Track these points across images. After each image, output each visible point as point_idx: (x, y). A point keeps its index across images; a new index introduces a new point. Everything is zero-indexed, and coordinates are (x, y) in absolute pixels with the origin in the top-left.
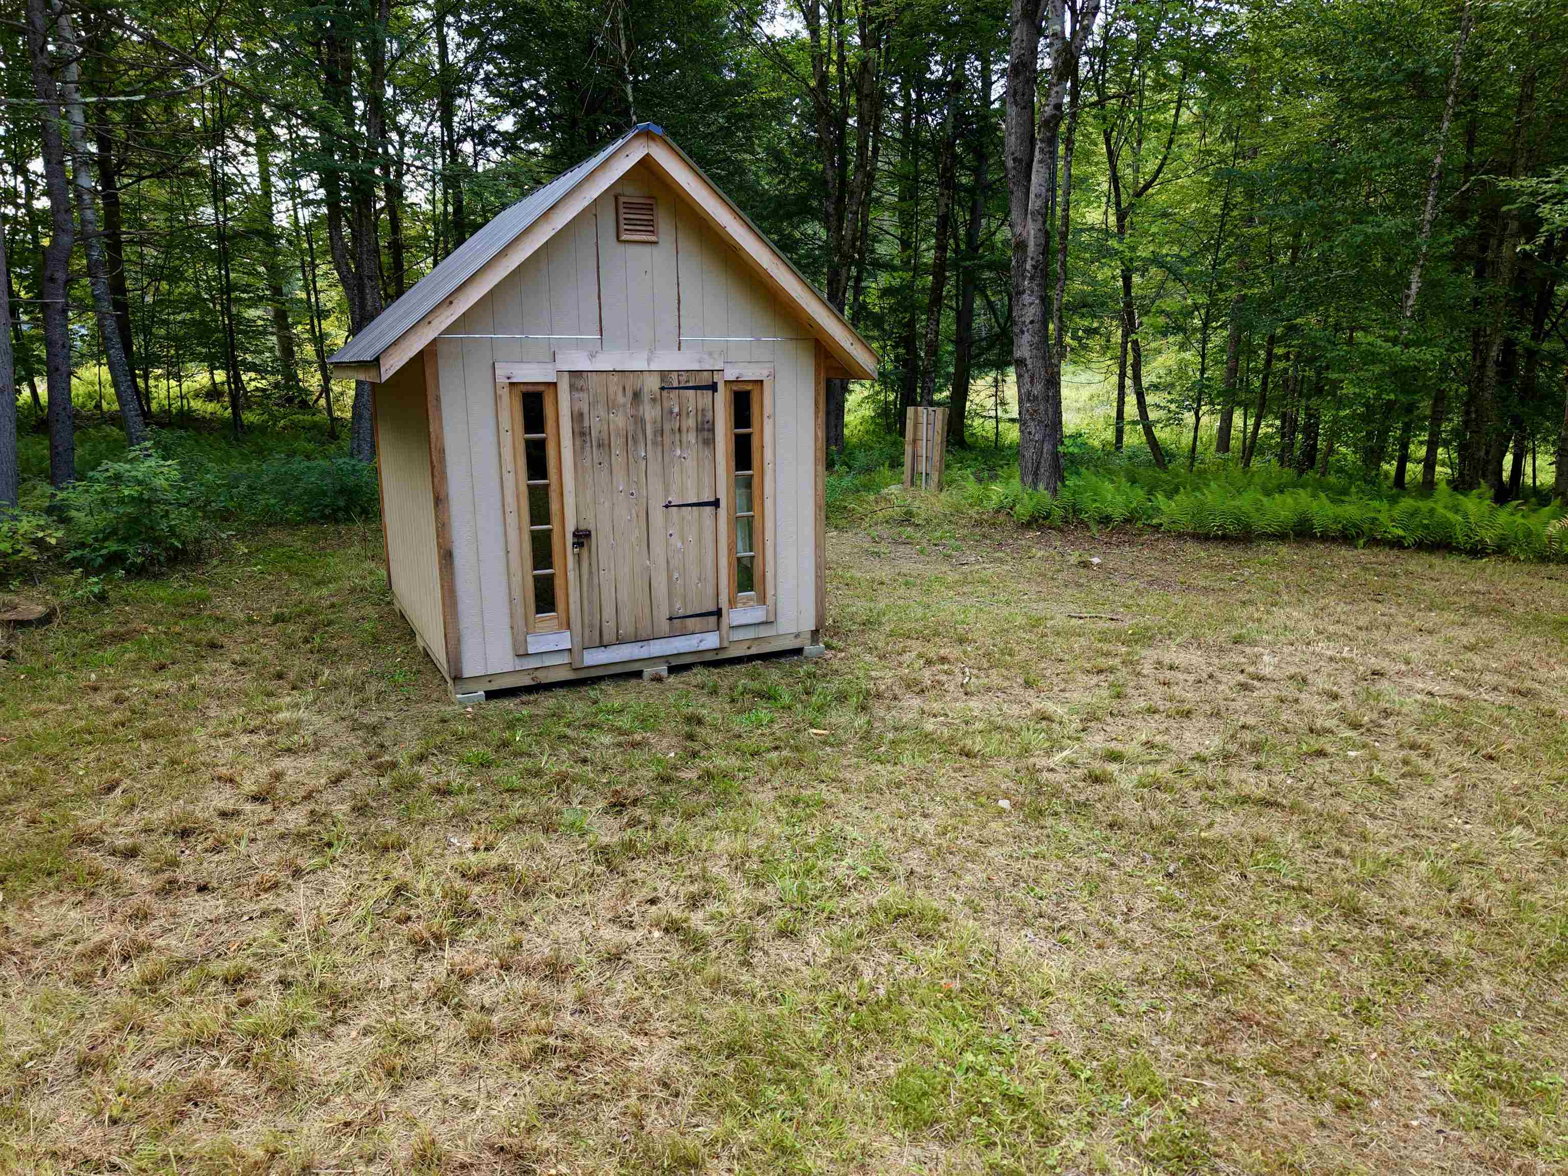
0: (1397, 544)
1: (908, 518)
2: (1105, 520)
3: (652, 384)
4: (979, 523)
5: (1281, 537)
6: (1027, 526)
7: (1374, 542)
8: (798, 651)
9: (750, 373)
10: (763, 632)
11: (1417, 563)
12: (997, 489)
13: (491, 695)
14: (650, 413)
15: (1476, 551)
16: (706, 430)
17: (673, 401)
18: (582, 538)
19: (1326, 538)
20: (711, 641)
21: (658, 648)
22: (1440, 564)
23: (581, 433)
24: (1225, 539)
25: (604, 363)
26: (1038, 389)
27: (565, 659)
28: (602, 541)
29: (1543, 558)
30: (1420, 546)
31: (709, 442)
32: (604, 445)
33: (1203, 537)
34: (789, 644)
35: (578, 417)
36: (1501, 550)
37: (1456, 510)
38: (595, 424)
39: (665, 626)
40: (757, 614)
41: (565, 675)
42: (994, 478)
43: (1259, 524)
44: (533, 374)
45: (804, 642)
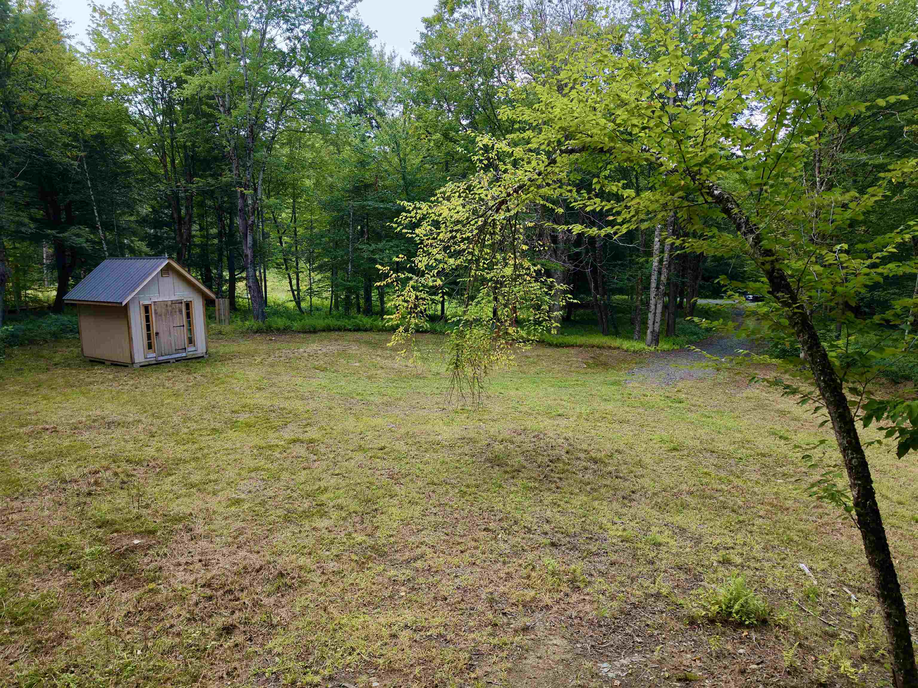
1: (220, 333)
2: (278, 330)
3: (170, 303)
4: (242, 333)
6: (256, 332)
8: (202, 357)
9: (189, 300)
10: (195, 353)
12: (247, 323)
13: (142, 366)
14: (169, 308)
16: (181, 311)
17: (174, 306)
18: (157, 334)
20: (183, 355)
21: (173, 356)
23: (156, 313)
24: (310, 332)
25: (160, 299)
26: (256, 294)
27: (154, 359)
28: (161, 335)
29: (379, 331)
30: (355, 330)
31: (181, 314)
32: (161, 315)
33: (305, 332)
34: (201, 355)
35: (155, 310)
38: (159, 311)
39: (175, 352)
40: (193, 349)
41: (154, 362)
42: (246, 320)
44: (147, 302)
45: (204, 355)
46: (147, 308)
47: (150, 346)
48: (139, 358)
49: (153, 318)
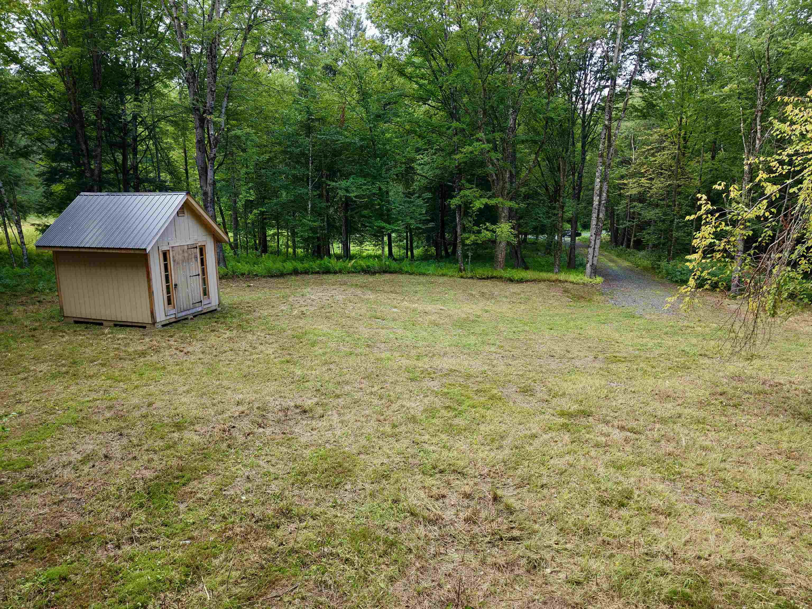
0: (318, 273)
3: (186, 248)
5: (291, 274)
7: (313, 273)
8: (216, 310)
9: (203, 243)
10: (209, 306)
11: (325, 277)
13: (163, 326)
14: (186, 255)
15: (335, 273)
16: (196, 257)
17: (190, 251)
18: (176, 285)
19: (301, 273)
20: (200, 309)
21: (191, 312)
22: (331, 276)
23: (174, 261)
25: (177, 244)
27: (174, 316)
28: (179, 287)
31: (197, 260)
32: (178, 263)
34: (214, 308)
35: (173, 257)
36: (340, 272)
37: (329, 262)
38: (176, 258)
39: (192, 306)
40: (208, 302)
41: (174, 320)
43: (285, 271)
44: (165, 248)
45: (217, 307)
46: (165, 254)
47: (169, 302)
48: (161, 317)
49: (172, 265)
